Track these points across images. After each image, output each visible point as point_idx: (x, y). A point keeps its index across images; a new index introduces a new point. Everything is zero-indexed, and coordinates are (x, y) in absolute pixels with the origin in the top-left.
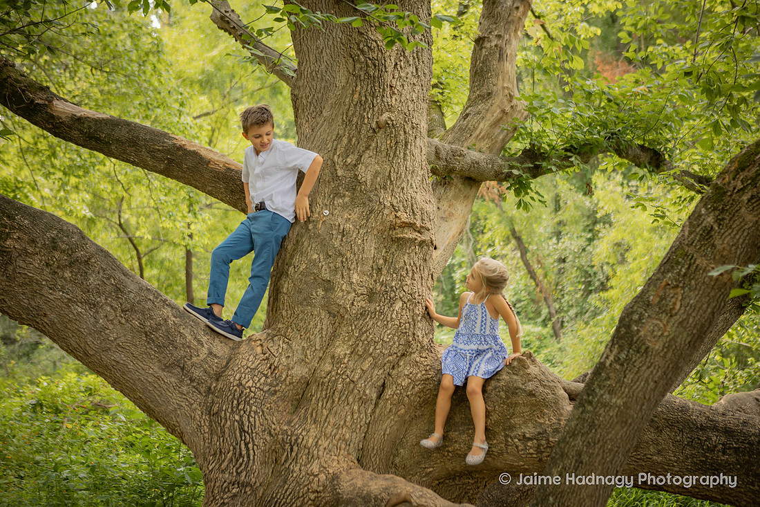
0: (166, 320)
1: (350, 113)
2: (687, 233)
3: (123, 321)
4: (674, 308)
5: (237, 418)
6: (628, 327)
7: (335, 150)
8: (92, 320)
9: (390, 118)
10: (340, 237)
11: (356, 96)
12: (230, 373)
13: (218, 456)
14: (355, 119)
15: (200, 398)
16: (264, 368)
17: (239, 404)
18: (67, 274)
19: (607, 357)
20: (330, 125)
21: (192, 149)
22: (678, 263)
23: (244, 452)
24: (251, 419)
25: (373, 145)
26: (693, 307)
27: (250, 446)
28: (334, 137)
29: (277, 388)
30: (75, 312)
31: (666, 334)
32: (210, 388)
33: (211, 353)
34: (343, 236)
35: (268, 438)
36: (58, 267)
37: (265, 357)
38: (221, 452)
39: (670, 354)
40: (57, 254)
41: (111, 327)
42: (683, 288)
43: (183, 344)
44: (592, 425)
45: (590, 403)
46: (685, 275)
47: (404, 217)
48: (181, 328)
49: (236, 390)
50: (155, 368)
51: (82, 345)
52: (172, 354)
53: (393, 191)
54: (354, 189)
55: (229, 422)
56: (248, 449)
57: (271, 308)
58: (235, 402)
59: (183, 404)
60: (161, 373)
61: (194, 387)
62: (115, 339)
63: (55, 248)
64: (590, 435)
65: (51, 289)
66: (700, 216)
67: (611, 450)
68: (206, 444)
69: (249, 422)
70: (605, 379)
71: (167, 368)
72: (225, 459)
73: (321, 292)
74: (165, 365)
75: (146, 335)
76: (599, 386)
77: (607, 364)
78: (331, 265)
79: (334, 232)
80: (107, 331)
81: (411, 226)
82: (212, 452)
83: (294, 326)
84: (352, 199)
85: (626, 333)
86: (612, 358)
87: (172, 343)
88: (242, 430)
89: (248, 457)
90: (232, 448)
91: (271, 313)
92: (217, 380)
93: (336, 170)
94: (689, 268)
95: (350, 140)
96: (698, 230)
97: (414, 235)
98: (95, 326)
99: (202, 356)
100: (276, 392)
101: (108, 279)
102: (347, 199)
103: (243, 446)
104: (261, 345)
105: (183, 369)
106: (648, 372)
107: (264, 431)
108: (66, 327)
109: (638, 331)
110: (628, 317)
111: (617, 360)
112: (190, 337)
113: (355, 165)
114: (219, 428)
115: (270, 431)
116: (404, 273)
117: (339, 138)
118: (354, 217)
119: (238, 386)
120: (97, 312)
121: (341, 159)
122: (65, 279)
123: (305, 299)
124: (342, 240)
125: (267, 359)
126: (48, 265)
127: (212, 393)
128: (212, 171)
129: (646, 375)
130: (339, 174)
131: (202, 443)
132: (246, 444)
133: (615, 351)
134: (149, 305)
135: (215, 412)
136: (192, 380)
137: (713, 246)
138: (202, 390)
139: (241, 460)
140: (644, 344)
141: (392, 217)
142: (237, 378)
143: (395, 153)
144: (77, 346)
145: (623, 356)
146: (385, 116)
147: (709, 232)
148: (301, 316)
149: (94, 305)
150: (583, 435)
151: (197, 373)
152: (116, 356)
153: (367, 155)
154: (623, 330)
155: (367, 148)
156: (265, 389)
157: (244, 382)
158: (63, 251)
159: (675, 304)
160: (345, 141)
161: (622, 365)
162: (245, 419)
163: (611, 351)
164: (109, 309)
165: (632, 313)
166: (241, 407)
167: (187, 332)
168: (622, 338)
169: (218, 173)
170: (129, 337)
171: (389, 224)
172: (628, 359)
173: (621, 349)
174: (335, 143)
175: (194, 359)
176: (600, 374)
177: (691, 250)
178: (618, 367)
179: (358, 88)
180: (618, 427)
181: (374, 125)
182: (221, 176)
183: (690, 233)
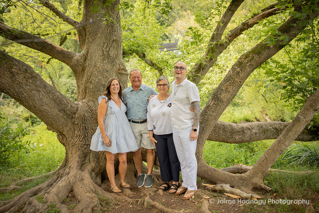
0: (59, 96)
1: (107, 36)
2: (232, 73)
3: (47, 96)
4: (230, 91)
5: (84, 125)
6: (217, 95)
7: (103, 46)
8: (38, 96)
9: (116, 38)
10: (106, 72)
11: (108, 31)
12: (80, 112)
13: (78, 137)
14: (108, 38)
15: (70, 120)
16: (89, 110)
17: (84, 121)
18: (31, 81)
19: (211, 103)
20: (101, 39)
21: (50, 43)
22: (230, 80)
23: (87, 135)
24: (88, 126)
25: (112, 46)
26: (234, 91)
27: (88, 133)
28: (103, 43)
29: (93, 116)
30: (33, 93)
31: (228, 97)
32: (73, 117)
33: (71, 106)
34: (107, 72)
35: (92, 131)
36: (28, 78)
37: (89, 107)
38: (79, 136)
39: (228, 102)
40: (27, 74)
41: (44, 98)
42: (232, 86)
43: (64, 104)
44: (207, 121)
45: (206, 115)
46: (233, 83)
47: (122, 67)
48: (63, 99)
49: (83, 117)
50: (57, 111)
51: (34, 104)
52: (61, 107)
53: (118, 59)
54: (108, 58)
55: (82, 127)
56: (88, 135)
57: (83, 93)
58: (83, 121)
59: (65, 122)
60: (58, 113)
61: (68, 117)
62: (45, 102)
63: (27, 72)
64: (207, 123)
65: (26, 85)
66: (235, 69)
67: (211, 127)
68: (73, 134)
69: (87, 126)
70: (211, 109)
71: (60, 111)
72: (81, 138)
73: (102, 88)
74: (59, 110)
75: (54, 101)
76: (209, 111)
77: (211, 105)
78: (105, 80)
79: (105, 71)
80: (43, 100)
81: (123, 69)
82: (75, 136)
83: (95, 98)
84: (108, 61)
85: (216, 97)
86: (212, 103)
87: (61, 103)
88: (86, 129)
89: (88, 137)
90: (83, 134)
91: (83, 95)
92: (75, 114)
93: (104, 52)
94: (233, 81)
95: (107, 44)
96: (235, 72)
97: (125, 72)
98: (39, 98)
99: (69, 107)
100: (93, 117)
101: (42, 83)
102: (107, 61)
103: (86, 133)
104: (87, 104)
105: (64, 111)
106: (223, 107)
107: (91, 129)
108: (30, 98)
109: (220, 97)
110: (216, 93)
111: (214, 104)
112: (65, 101)
113: (108, 51)
114: (78, 129)
115: (93, 129)
116: (124, 83)
117: (104, 43)
118: (109, 66)
119: (83, 116)
120: (40, 93)
121: (105, 49)
122: (30, 82)
123: (98, 90)
124: (107, 73)
125: (90, 108)
126: (25, 78)
127: (74, 118)
128: (57, 50)
129: (222, 107)
130: (105, 53)
131: (71, 134)
132: (87, 133)
133: (213, 102)
134: (54, 91)
135: (76, 123)
136: (67, 115)
137: (240, 76)
138: (70, 118)
139: (86, 138)
140: (222, 100)
141: (119, 67)
142: (83, 113)
143: (118, 49)
144: (32, 104)
145: (216, 103)
146: (115, 38)
147: (238, 73)
148: (97, 95)
149: (39, 91)
150: (204, 123)
151: (68, 112)
152: (45, 108)
153: (111, 49)
154: (215, 97)
155: (111, 47)
156: (90, 117)
157: (85, 115)
158: (29, 73)
159: (230, 90)
160: (106, 43)
161: (216, 105)
162: (86, 125)
163: (212, 102)
164: (43, 92)
165: (218, 92)
166: (85, 122)
167: (64, 100)
168: (215, 98)
169: (59, 51)
170: (49, 101)
171: (118, 69)
172: (218, 104)
173: (215, 101)
174: (103, 44)
175: (67, 108)
176: (209, 108)
177: (234, 77)
178: (215, 106)
179: (109, 29)
180: (214, 121)
181: (113, 40)
182: (60, 52)
183: (233, 73)
